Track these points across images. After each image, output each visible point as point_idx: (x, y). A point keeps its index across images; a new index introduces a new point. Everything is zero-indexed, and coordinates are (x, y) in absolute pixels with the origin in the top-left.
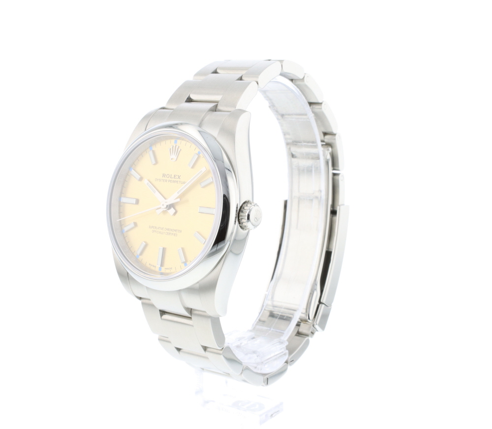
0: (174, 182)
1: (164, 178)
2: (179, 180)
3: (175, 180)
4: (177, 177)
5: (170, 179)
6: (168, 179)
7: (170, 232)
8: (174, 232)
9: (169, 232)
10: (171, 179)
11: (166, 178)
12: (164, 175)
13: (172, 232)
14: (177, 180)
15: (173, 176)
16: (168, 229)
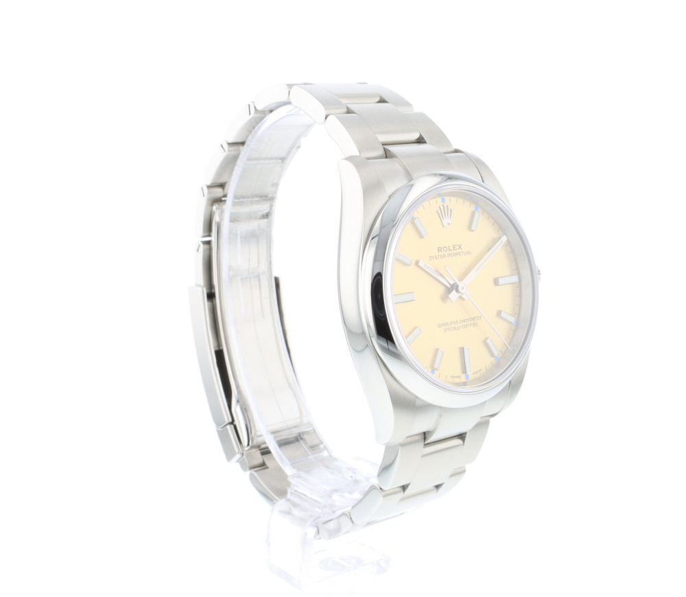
0: (455, 255)
1: (440, 253)
2: (460, 250)
3: (455, 252)
4: (458, 247)
5: (448, 252)
6: (446, 253)
7: (467, 323)
8: (472, 322)
9: (465, 323)
10: (450, 252)
11: (443, 253)
12: (439, 249)
13: (470, 323)
14: (458, 251)
15: (451, 248)
16: (464, 321)
